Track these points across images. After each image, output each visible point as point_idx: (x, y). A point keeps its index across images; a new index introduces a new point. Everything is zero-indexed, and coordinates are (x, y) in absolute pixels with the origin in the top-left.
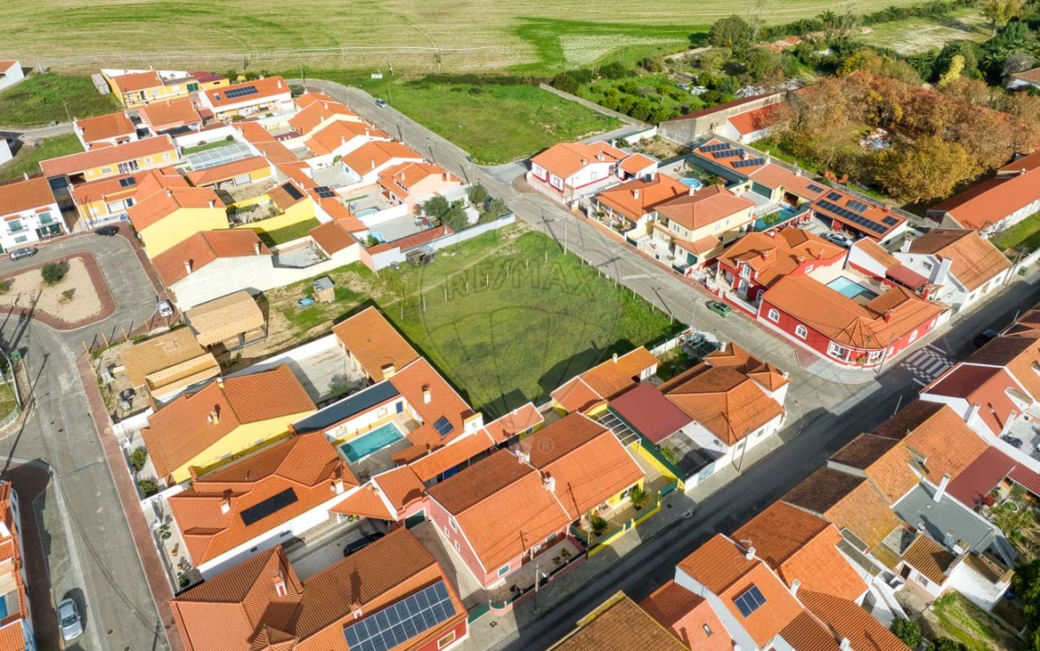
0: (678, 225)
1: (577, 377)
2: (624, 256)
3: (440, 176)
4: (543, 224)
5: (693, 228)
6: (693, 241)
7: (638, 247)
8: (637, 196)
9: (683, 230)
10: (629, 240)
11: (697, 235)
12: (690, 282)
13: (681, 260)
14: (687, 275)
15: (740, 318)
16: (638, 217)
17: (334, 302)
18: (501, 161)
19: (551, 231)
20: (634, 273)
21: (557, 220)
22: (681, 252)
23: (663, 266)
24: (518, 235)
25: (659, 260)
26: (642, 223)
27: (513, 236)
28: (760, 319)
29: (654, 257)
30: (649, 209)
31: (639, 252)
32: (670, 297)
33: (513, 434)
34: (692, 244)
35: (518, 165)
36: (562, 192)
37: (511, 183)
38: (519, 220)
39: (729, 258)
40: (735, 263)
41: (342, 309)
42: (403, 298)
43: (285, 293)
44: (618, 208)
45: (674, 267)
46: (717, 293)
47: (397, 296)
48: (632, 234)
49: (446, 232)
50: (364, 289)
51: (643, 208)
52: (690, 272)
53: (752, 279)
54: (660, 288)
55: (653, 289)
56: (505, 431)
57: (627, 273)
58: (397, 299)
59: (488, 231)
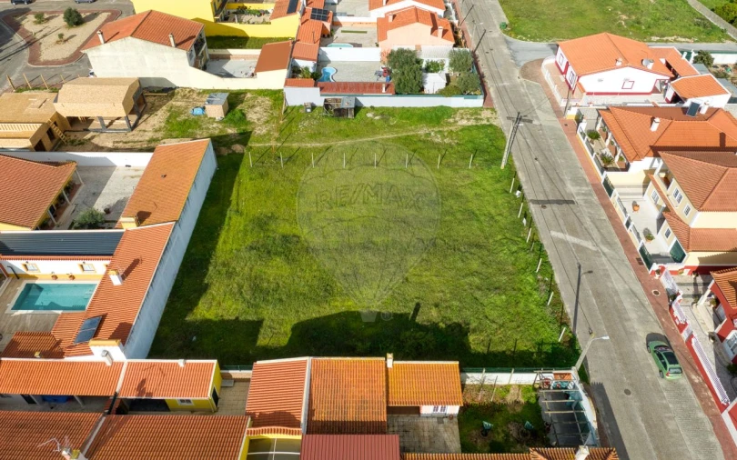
0: (681, 192)
1: (308, 359)
2: (581, 203)
3: (429, 28)
4: (512, 121)
5: (700, 208)
6: (693, 226)
7: (612, 198)
8: (655, 127)
9: (686, 203)
10: (606, 183)
11: (703, 221)
13: (662, 244)
14: (653, 273)
15: (691, 393)
16: (638, 157)
17: (220, 122)
18: (533, 38)
19: (514, 132)
20: (573, 232)
21: (535, 122)
22: (667, 234)
23: (626, 241)
24: (472, 122)
25: (628, 230)
26: (639, 167)
27: (464, 122)
28: (726, 418)
29: (624, 222)
30: (656, 151)
31: (607, 205)
32: (598, 295)
33: (150, 394)
34: (688, 229)
35: (549, 48)
36: (573, 92)
37: (522, 64)
38: (487, 106)
42: (279, 145)
43: (195, 96)
44: (621, 137)
45: (642, 250)
46: (681, 327)
47: (277, 140)
48: (614, 178)
49: (385, 90)
50: (259, 120)
51: (651, 147)
52: (659, 272)
54: (590, 272)
55: (580, 267)
56: (143, 382)
57: (564, 228)
58: (273, 143)
59: (442, 107)
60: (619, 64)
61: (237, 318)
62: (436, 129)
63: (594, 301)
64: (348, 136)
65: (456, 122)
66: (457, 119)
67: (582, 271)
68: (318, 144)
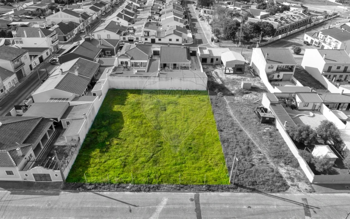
47: (231, 103)
54: (130, 211)
55: (135, 206)
57: (171, 206)
63: (108, 207)
65: (281, 167)
66: (286, 168)
67: (132, 207)
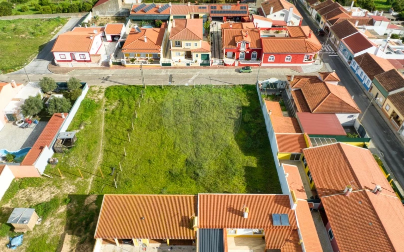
0: (188, 42)
2: (172, 73)
4: (106, 82)
5: (200, 39)
7: (172, 65)
8: (146, 40)
9: (193, 43)
10: (164, 64)
12: (215, 67)
14: (211, 65)
19: (116, 82)
20: (189, 77)
22: (197, 56)
23: (196, 68)
24: (102, 94)
25: (190, 65)
27: (100, 97)
28: (263, 65)
29: (186, 66)
31: (175, 68)
32: (220, 78)
34: (201, 48)
36: (90, 61)
38: (91, 87)
39: (229, 45)
40: (235, 45)
41: (59, 220)
42: (93, 176)
45: (200, 64)
46: (234, 65)
49: (63, 117)
50: (53, 193)
51: (156, 45)
52: (212, 63)
53: (248, 49)
55: (207, 79)
56: (298, 190)
57: (186, 79)
58: (90, 180)
59: (81, 102)
60: (92, 38)
61: (244, 176)
62: (103, 106)
64: (95, 142)
65: (99, 99)
66: (96, 98)
68: (100, 156)
